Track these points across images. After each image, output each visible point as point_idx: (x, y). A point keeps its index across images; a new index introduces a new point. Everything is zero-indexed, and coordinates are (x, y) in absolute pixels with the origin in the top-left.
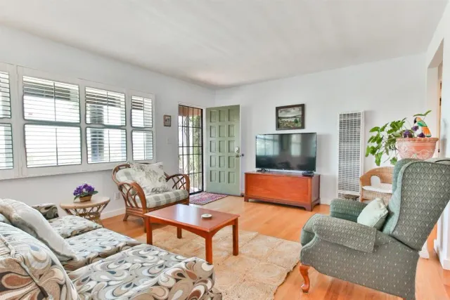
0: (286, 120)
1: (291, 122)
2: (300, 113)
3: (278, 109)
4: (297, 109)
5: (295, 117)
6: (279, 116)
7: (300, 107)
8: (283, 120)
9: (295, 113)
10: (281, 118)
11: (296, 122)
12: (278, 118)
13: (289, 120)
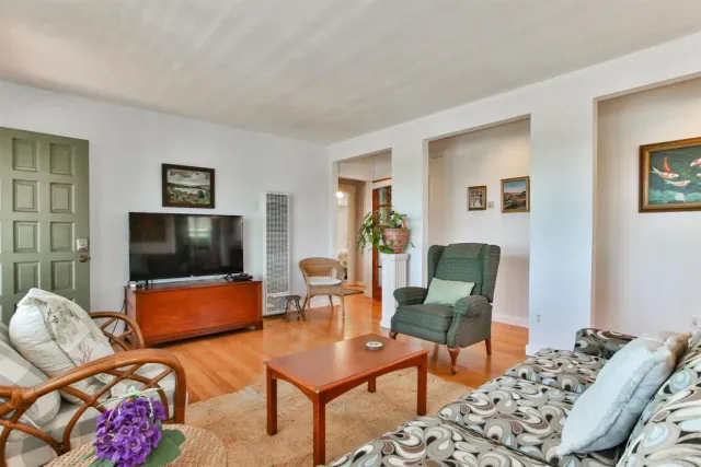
0: (183, 190)
1: (191, 194)
2: (208, 183)
3: (166, 168)
4: (202, 174)
5: (198, 187)
6: (170, 181)
7: (208, 174)
8: (176, 189)
9: (198, 180)
10: (173, 185)
11: (202, 196)
12: (165, 184)
13: (189, 191)
